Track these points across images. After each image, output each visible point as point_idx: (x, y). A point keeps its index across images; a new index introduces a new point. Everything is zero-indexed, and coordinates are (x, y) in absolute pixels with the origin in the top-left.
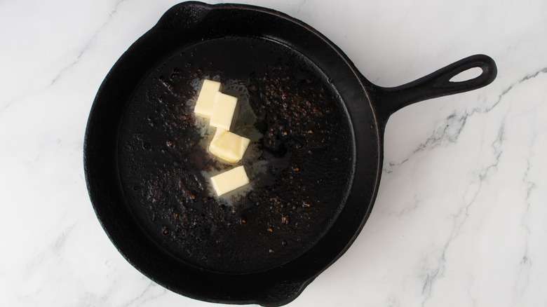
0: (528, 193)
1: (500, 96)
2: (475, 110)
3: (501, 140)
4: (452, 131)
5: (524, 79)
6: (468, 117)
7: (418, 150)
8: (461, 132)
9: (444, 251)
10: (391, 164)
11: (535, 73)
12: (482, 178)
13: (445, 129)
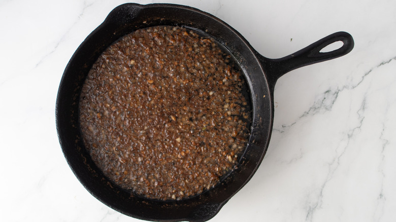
0: (383, 148)
1: (363, 77)
2: (344, 87)
3: (364, 109)
4: (328, 102)
5: (381, 65)
6: (340, 92)
7: (303, 116)
8: (334, 103)
9: (322, 190)
10: (283, 126)
11: (389, 60)
12: (349, 136)
13: (323, 101)
